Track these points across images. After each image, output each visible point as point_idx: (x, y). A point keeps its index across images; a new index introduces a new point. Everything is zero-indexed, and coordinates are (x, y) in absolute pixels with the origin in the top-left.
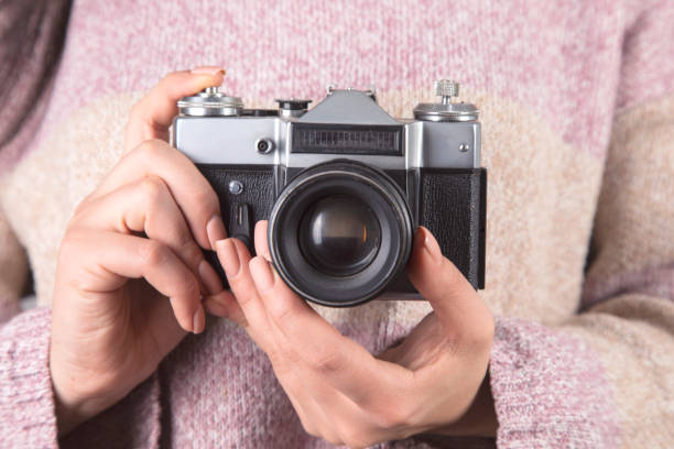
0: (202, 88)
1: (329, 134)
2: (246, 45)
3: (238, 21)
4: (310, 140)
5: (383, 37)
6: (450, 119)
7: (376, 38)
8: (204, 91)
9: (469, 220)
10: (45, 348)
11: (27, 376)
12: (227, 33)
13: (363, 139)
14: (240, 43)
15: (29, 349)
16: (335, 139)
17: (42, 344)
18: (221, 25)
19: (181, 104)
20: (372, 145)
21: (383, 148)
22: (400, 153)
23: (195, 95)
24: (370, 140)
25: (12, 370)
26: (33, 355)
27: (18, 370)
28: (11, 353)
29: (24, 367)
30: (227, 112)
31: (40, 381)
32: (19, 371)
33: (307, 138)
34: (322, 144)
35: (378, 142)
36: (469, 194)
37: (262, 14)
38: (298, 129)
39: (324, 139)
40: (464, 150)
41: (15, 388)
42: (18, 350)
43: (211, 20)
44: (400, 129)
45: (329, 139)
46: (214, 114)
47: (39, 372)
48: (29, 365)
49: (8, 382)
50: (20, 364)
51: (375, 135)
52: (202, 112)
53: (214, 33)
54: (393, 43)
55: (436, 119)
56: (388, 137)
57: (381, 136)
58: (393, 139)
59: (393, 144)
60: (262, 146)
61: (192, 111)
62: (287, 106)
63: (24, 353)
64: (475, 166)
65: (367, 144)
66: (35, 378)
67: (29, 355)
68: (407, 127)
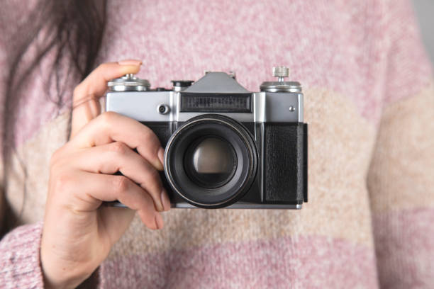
0: (124, 74)
1: (205, 100)
2: (174, 65)
3: (167, 48)
4: (192, 104)
5: (260, 57)
6: (283, 90)
7: (256, 58)
8: (125, 76)
9: (296, 156)
10: (36, 254)
11: (24, 274)
12: (161, 57)
13: (226, 102)
14: (170, 63)
15: (25, 256)
16: (209, 103)
17: (34, 252)
18: (155, 52)
19: (110, 84)
20: (232, 106)
21: (240, 108)
22: (250, 111)
23: (120, 78)
24: (231, 103)
25: (13, 271)
26: (28, 260)
27: (17, 271)
28: (12, 259)
29: (22, 268)
30: (140, 88)
31: (33, 276)
32: (19, 271)
33: (190, 102)
34: (200, 106)
35: (236, 104)
36: (296, 139)
37: (181, 44)
38: (185, 97)
39: (201, 103)
40: (292, 110)
41: (15, 283)
42: (17, 257)
43: (149, 49)
44: (250, 95)
45: (205, 103)
46: (131, 89)
47: (33, 271)
48: (26, 266)
49: (10, 279)
50: (19, 266)
51: (234, 100)
52: (123, 88)
53: (153, 58)
54: (267, 60)
55: (273, 90)
56: (243, 101)
57: (238, 100)
58: (245, 102)
59: (245, 105)
60: (162, 109)
61: (117, 88)
62: (178, 84)
63: (20, 259)
64: (299, 121)
65: (229, 106)
66: (31, 275)
67: (24, 260)
68: (255, 95)
